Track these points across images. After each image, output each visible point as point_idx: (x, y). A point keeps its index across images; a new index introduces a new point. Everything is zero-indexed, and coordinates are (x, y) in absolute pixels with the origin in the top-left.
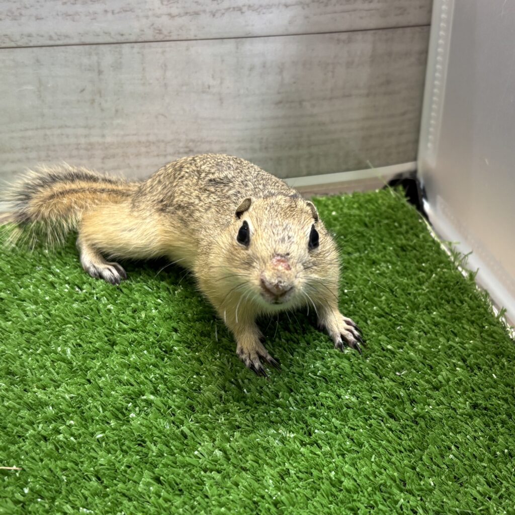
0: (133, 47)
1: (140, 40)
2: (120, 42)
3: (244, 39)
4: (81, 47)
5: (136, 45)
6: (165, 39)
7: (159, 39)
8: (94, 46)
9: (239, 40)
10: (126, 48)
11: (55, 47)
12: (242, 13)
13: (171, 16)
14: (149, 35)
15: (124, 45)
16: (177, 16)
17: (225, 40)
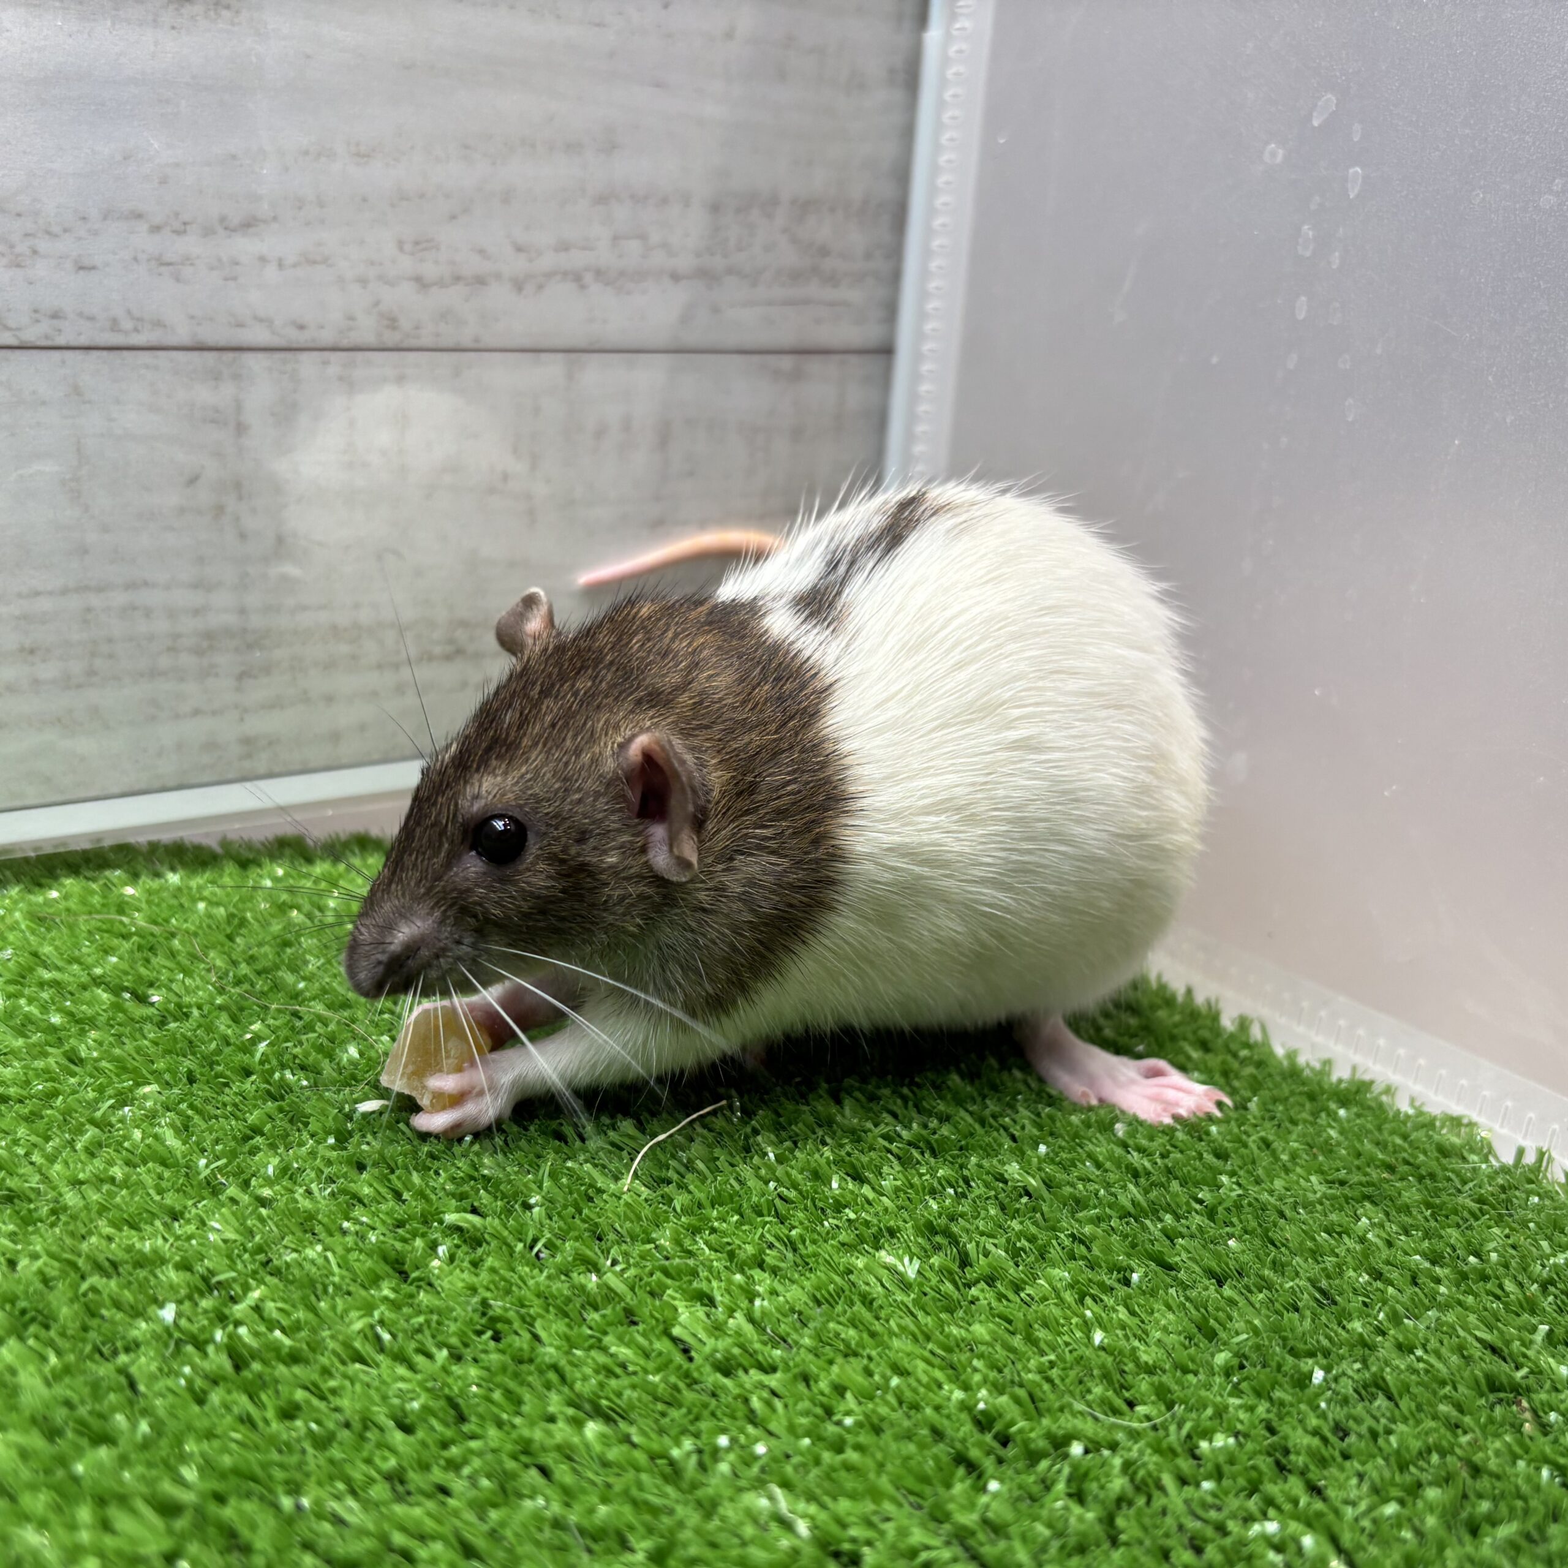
0: (326, 363)
1: (345, 343)
2: (295, 346)
3: (585, 357)
4: (195, 355)
5: (334, 357)
6: (405, 345)
7: (390, 344)
8: (230, 355)
9: (573, 356)
10: (307, 364)
11: (125, 353)
12: (583, 287)
13: (421, 283)
14: (366, 331)
15: (304, 357)
16: (435, 284)
17: (543, 356)
